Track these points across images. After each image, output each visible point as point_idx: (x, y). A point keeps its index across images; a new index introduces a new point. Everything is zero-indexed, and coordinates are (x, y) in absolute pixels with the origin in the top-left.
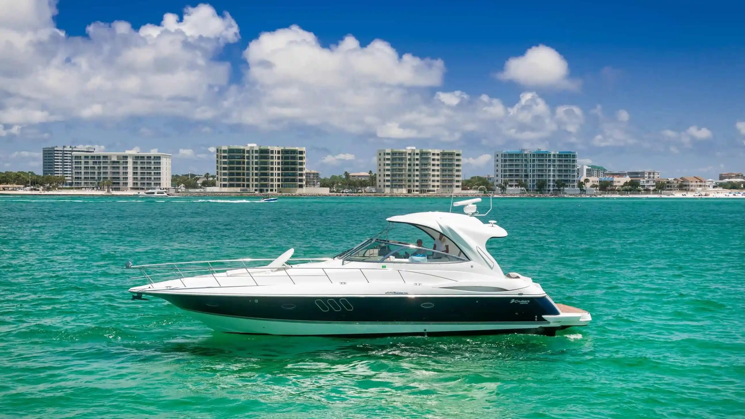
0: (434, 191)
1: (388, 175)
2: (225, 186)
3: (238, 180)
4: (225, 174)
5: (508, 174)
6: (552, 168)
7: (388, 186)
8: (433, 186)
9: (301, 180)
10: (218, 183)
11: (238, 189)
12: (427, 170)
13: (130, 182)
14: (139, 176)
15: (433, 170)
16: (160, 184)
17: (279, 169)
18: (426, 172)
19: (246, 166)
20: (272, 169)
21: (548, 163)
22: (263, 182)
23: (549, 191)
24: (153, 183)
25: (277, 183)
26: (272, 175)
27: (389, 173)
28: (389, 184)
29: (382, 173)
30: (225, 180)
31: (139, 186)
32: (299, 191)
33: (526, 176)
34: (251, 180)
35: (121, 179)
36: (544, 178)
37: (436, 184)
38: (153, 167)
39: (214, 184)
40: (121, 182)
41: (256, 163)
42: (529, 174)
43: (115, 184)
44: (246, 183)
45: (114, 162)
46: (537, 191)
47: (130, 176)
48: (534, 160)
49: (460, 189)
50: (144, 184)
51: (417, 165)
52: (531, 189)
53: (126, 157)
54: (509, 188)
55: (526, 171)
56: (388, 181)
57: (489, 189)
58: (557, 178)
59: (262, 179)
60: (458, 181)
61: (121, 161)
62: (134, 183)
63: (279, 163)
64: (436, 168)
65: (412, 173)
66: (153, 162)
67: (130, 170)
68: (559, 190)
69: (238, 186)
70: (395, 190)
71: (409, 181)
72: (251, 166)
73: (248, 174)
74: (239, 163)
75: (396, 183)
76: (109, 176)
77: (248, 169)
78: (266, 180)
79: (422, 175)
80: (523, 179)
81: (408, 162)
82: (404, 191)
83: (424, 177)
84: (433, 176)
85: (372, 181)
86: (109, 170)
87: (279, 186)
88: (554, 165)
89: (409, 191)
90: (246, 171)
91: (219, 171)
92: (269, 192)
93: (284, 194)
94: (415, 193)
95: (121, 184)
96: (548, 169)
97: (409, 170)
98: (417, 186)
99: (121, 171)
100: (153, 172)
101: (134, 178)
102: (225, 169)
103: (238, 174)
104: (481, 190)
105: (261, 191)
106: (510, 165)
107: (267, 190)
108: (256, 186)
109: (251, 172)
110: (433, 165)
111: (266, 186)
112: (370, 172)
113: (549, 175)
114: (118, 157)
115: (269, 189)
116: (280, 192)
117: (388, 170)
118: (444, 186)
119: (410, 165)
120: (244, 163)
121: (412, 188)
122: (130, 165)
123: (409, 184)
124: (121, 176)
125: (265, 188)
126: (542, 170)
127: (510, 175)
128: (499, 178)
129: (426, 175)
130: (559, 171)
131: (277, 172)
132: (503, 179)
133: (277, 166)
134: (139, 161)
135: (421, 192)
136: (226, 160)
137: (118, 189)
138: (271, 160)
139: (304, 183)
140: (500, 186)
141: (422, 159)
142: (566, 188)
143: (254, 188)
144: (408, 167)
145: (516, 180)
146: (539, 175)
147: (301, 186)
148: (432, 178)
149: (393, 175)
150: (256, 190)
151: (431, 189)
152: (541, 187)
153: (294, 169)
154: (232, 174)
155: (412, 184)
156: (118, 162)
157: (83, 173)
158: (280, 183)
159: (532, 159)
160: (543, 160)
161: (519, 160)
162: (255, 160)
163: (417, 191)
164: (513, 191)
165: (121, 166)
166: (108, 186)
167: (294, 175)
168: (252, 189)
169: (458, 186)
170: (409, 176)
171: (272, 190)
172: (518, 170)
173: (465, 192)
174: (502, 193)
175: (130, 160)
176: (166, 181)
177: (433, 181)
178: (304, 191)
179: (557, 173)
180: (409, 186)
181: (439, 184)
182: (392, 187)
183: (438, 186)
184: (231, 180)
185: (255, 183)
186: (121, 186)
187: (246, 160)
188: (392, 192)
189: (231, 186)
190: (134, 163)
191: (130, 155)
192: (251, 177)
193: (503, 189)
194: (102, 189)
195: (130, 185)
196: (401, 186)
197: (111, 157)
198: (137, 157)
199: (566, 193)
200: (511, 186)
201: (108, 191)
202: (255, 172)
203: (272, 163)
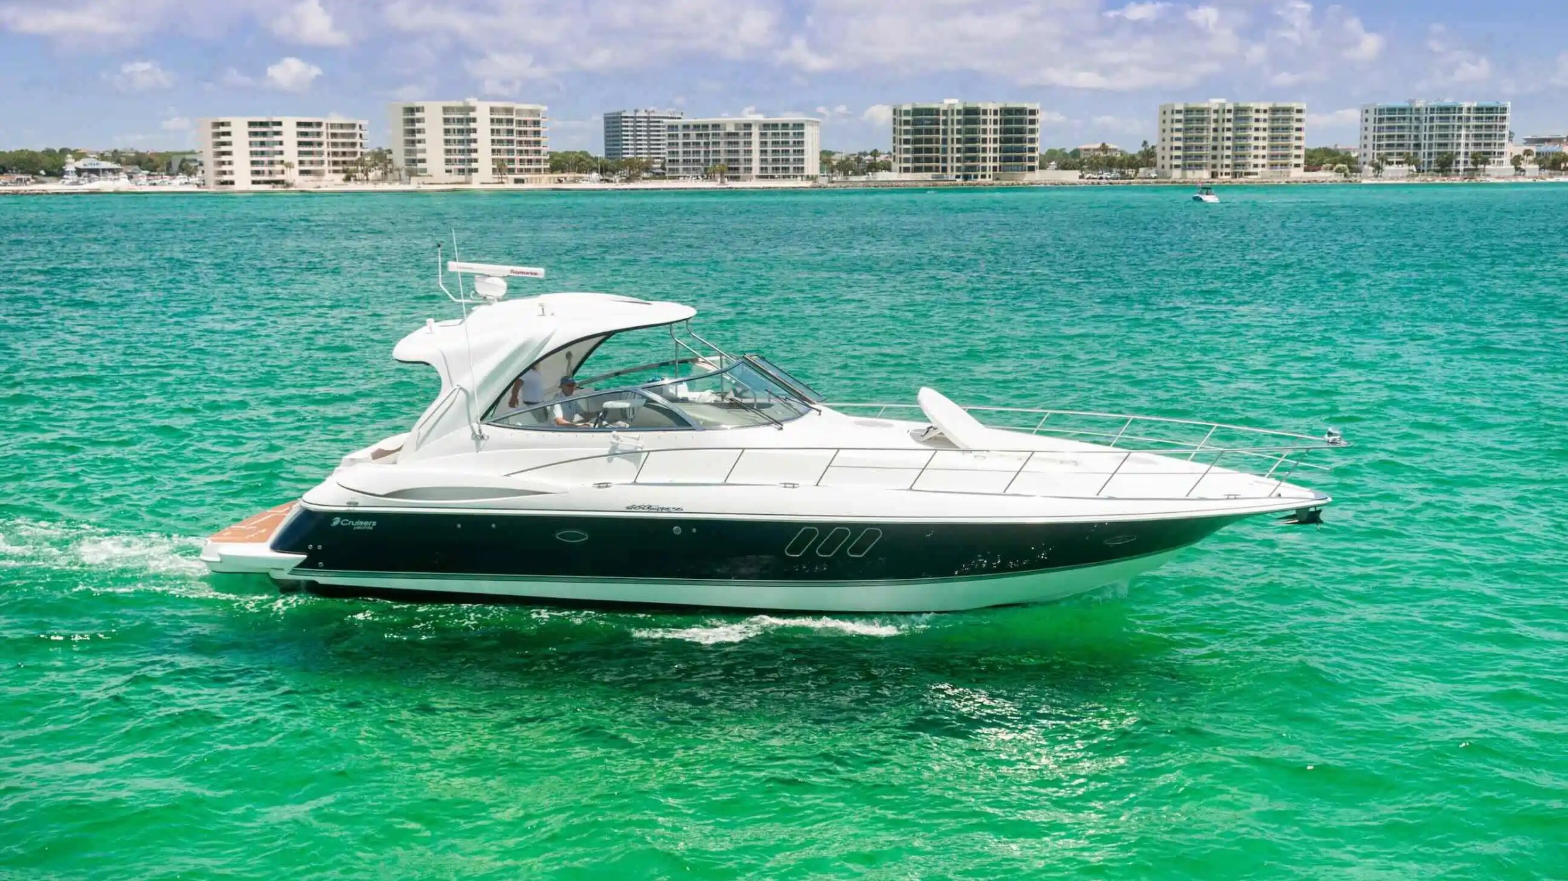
0: (1256, 174)
1: (1178, 148)
2: (906, 170)
3: (929, 160)
4: (907, 151)
5: (1384, 142)
6: (1463, 132)
7: (1177, 166)
8: (1256, 166)
9: (1032, 159)
10: (895, 166)
11: (928, 176)
12: (1245, 138)
13: (756, 165)
14: (770, 157)
15: (1256, 139)
16: (803, 168)
17: (995, 141)
18: (1243, 142)
19: (941, 136)
20: (984, 141)
21: (1457, 124)
22: (969, 164)
23: (1458, 171)
24: (791, 167)
25: (992, 164)
26: (984, 150)
27: (1180, 144)
28: (1179, 162)
29: (1167, 144)
30: (906, 160)
31: (770, 173)
32: (1028, 177)
33: (1418, 146)
34: (949, 160)
35: (742, 161)
36: (1449, 149)
37: (1260, 161)
38: (791, 141)
39: (887, 167)
40: (742, 166)
41: (959, 131)
42: (1423, 142)
43: (732, 170)
44: (941, 165)
45: (729, 134)
46: (1437, 171)
47: (756, 156)
48: (1432, 119)
49: (1302, 169)
50: (777, 169)
51: (1229, 129)
52: (1426, 168)
53: (748, 126)
54: (1387, 168)
55: (1416, 137)
56: (1178, 157)
57: (1352, 170)
58: (1472, 149)
59: (967, 159)
60: (1298, 157)
61: (742, 132)
62: (762, 169)
63: (995, 131)
64: (1261, 134)
65: (1219, 143)
66: (791, 132)
67: (756, 147)
68: (1477, 170)
69: (928, 169)
70: (1189, 173)
71: (1214, 157)
72: (949, 137)
73: (945, 151)
74: (929, 132)
75: (1191, 162)
76: (723, 157)
77: (945, 141)
78: (973, 159)
79: (1236, 147)
80: (1412, 151)
81: (1213, 125)
82: (1205, 175)
83: (1240, 149)
84: (1256, 148)
85: (1148, 158)
86: (723, 148)
87: (995, 169)
88: (1468, 127)
89: (1214, 175)
90: (941, 146)
91: (898, 146)
92: (979, 180)
93: (1004, 183)
94: (1224, 177)
95: (742, 170)
96: (1456, 133)
97: (1215, 139)
98: (1227, 166)
99: (741, 148)
100: (791, 149)
101: (762, 160)
102: (907, 142)
103: (929, 150)
104: (1339, 171)
105: (966, 178)
106: (1389, 128)
107: (976, 177)
108: (958, 169)
109: (949, 145)
110: (1257, 129)
111: (973, 169)
112: (1145, 143)
113: (1459, 145)
114: (737, 125)
115: (980, 173)
116: (997, 179)
117: (1178, 139)
118: (1273, 166)
119: (1215, 130)
120: (938, 131)
121: (1219, 170)
122: (756, 139)
123: (1213, 162)
124: (742, 157)
125: (973, 174)
126: (1446, 136)
127: (1388, 145)
128: (1370, 150)
129: (1242, 147)
130: (1476, 136)
131: (992, 145)
132: (1376, 152)
133: (993, 136)
134: (770, 132)
135: (1235, 175)
136: (909, 137)
137: (736, 178)
138: (982, 127)
139: (1037, 163)
140: (1372, 164)
141: (1237, 119)
142: (1487, 167)
143: (955, 173)
144: (1212, 134)
145: (1400, 154)
146: (1440, 145)
147: (1032, 169)
148: (1254, 152)
149: (1187, 148)
150: (958, 177)
151: (1252, 170)
152: (1445, 165)
153: (1020, 140)
154: (917, 150)
155: (1218, 162)
156: (736, 134)
157: (681, 153)
158: (997, 164)
159: (1429, 115)
160: (1448, 118)
161: (1404, 119)
162: (956, 127)
163: (1227, 174)
164: (1396, 173)
165: (741, 141)
166: (722, 173)
167: (1022, 150)
168: (951, 175)
169: (1297, 166)
170: (1215, 148)
171: (983, 177)
172: (1403, 136)
173: (1311, 175)
174: (1376, 176)
175: (755, 131)
176: (812, 165)
177: (1256, 157)
178: (1038, 176)
179: (1472, 141)
180: (1214, 166)
181: (1265, 161)
182: (1185, 168)
183: (1263, 166)
184: (917, 160)
185: (956, 165)
186: (741, 173)
187: (941, 127)
188: (1184, 176)
189: (917, 170)
190: (762, 134)
191: (756, 122)
192: (949, 155)
193: (1378, 168)
194: (713, 179)
195: (756, 171)
196: (1199, 167)
197: (725, 125)
198: (766, 126)
199: (1489, 176)
200: (1390, 163)
201: (722, 182)
202: (956, 146)
203: (985, 131)
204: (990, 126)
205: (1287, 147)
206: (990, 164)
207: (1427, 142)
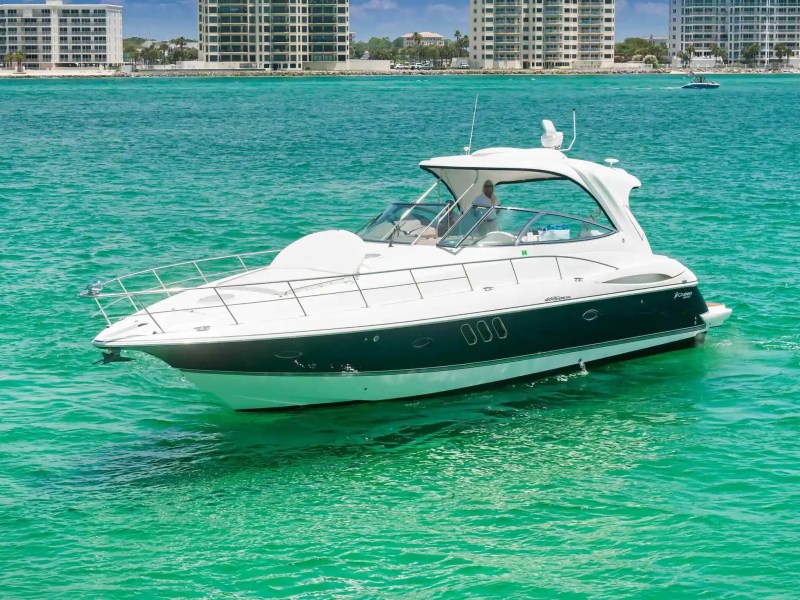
0: (567, 64)
1: (489, 38)
2: (214, 59)
3: (236, 48)
4: (213, 39)
5: (692, 34)
6: (768, 24)
7: (489, 57)
8: (567, 56)
9: (342, 48)
10: (202, 54)
11: (236, 65)
12: (555, 28)
13: (55, 53)
14: (70, 45)
15: (567, 29)
16: (105, 56)
17: (304, 29)
18: (555, 32)
19: (249, 24)
20: (293, 29)
21: (761, 16)
22: (278, 53)
23: (763, 62)
24: (93, 55)
25: (302, 53)
26: (293, 39)
27: (491, 34)
28: (491, 52)
29: (479, 34)
30: (213, 49)
31: (70, 60)
32: (339, 67)
33: (724, 37)
34: (258, 48)
35: (41, 49)
36: (755, 41)
37: (571, 52)
38: (92, 28)
39: (193, 56)
40: (40, 54)
41: (267, 20)
42: (729, 33)
43: (30, 58)
44: (249, 54)
45: (27, 21)
46: (743, 63)
47: (55, 44)
48: (737, 10)
49: (612, 60)
50: (78, 57)
51: (539, 20)
52: (733, 59)
53: (47, 12)
54: (695, 59)
55: (723, 28)
56: (489, 47)
57: (661, 61)
58: (776, 41)
59: (276, 47)
60: (608, 47)
61: (40, 19)
62: (62, 56)
63: (304, 19)
64: (571, 24)
65: (530, 34)
66: (92, 19)
67: (55, 35)
68: (781, 61)
69: (236, 58)
70: (501, 64)
71: (526, 47)
72: (257, 24)
73: (253, 39)
74: (237, 19)
75: (503, 52)
76: (20, 44)
77: (253, 29)
78: (282, 48)
79: (547, 38)
80: (719, 43)
81: (523, 15)
82: (517, 65)
83: (551, 38)
84: (567, 38)
85: (460, 48)
86: (19, 35)
87: (304, 58)
88: (772, 19)
89: (526, 65)
90: (248, 34)
91: (204, 34)
92: (289, 69)
93: (314, 72)
94: (536, 67)
95: (40, 58)
96: (760, 25)
97: (526, 29)
98: (539, 56)
99: (40, 35)
100: (92, 37)
101: (62, 48)
102: (213, 29)
103: (237, 39)
104: (648, 61)
105: (275, 67)
106: (697, 19)
107: (285, 66)
108: (267, 58)
109: (257, 34)
110: (567, 20)
111: (283, 58)
112: (457, 34)
113: (764, 36)
114: (34, 11)
115: (289, 63)
116: (308, 69)
117: (489, 29)
118: (583, 56)
119: (526, 20)
120: (245, 19)
121: (531, 60)
122: (55, 25)
123: (525, 52)
124: (40, 44)
125: (282, 63)
126: (752, 27)
127: (696, 36)
128: (678, 42)
129: (554, 37)
130: (780, 27)
131: (301, 34)
132: (684, 42)
133: (301, 25)
134: (69, 19)
135: (547, 65)
136: (215, 25)
137: (35, 67)
138: (291, 15)
139: (347, 53)
140: (680, 55)
141: (547, 9)
142: (791, 58)
143: (264, 62)
144: (523, 24)
145: (707, 45)
146: (746, 36)
147: (342, 58)
148: (565, 43)
149: (499, 38)
150: (266, 66)
151: (563, 60)
152: (750, 56)
153: (330, 29)
154: (224, 39)
155: (530, 52)
156: (34, 20)
158: (307, 53)
160: (752, 9)
161: (711, 10)
162: (264, 15)
163: (539, 64)
164: (703, 64)
165: (40, 28)
166: (19, 61)
167: (332, 39)
168: (259, 64)
169: (608, 56)
170: (526, 38)
171: (293, 66)
172: (710, 27)
173: (620, 66)
174: (684, 67)
175: (54, 17)
176: (115, 52)
177: (567, 47)
178: (349, 65)
179: (776, 33)
180: (526, 56)
181: (575, 52)
182: (497, 57)
183: (574, 56)
184: (224, 48)
185: (265, 53)
186: (40, 61)
187: (249, 15)
188: (496, 66)
189: (225, 58)
190: (61, 21)
191: (54, 8)
192: (257, 44)
193: (686, 59)
194: (10, 67)
195: (56, 59)
196: (511, 57)
197: (22, 11)
198: (65, 12)
199: (792, 67)
200: (698, 54)
201: (20, 70)
202: (264, 34)
203: (293, 19)
204: (299, 14)
205: (597, 38)
206: (299, 53)
207: (733, 33)
